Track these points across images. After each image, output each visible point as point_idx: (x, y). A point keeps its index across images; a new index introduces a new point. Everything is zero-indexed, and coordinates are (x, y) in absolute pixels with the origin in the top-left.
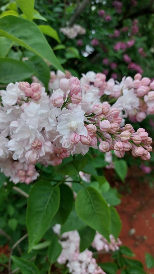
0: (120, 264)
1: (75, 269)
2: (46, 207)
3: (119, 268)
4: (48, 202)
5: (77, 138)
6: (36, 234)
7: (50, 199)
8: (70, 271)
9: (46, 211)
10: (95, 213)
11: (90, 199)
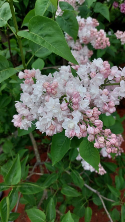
0: (119, 164)
1: (85, 165)
2: (63, 144)
3: (118, 166)
4: (64, 142)
5: (73, 134)
6: (57, 157)
7: (66, 140)
8: (83, 166)
9: (63, 147)
10: (91, 155)
11: (89, 147)
